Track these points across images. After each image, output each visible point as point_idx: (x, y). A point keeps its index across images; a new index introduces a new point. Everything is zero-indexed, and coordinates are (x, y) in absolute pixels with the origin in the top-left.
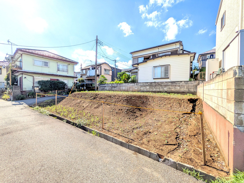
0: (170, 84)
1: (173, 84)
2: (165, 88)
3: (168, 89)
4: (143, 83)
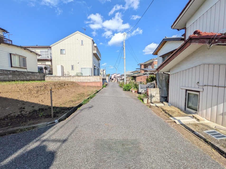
0: (31, 74)
1: (33, 74)
2: (27, 77)
3: (30, 78)
4: (3, 71)
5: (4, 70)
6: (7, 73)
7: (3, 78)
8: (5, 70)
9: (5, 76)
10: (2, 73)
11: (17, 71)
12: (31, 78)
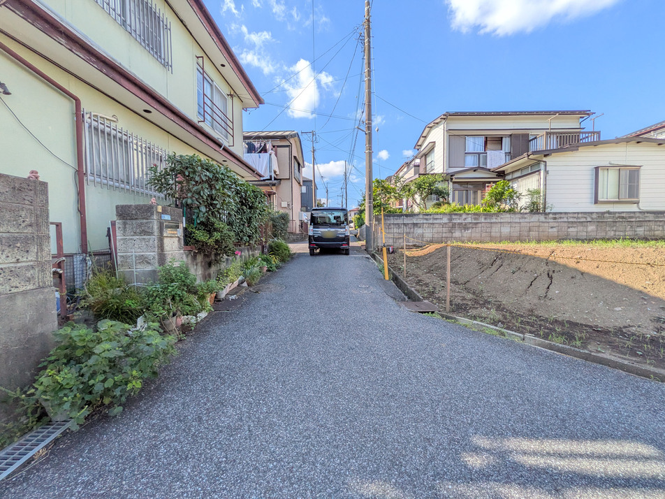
0: (651, 217)
2: (638, 229)
3: (646, 233)
4: (576, 215)
5: (578, 213)
6: (584, 220)
7: (575, 234)
8: (581, 213)
9: (580, 228)
10: (575, 220)
11: (609, 213)
12: (650, 230)
